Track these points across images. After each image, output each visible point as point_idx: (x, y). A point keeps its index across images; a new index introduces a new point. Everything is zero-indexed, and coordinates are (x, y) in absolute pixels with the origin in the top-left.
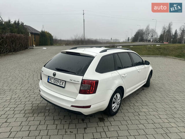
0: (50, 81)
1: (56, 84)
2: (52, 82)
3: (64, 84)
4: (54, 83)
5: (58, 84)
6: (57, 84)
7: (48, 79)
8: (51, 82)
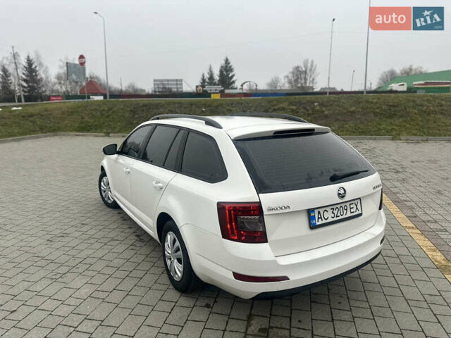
0: (320, 222)
1: (341, 217)
2: (330, 220)
3: (359, 207)
4: (335, 219)
5: (349, 214)
6: (344, 216)
7: (311, 218)
8: (324, 221)
